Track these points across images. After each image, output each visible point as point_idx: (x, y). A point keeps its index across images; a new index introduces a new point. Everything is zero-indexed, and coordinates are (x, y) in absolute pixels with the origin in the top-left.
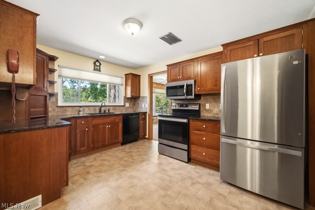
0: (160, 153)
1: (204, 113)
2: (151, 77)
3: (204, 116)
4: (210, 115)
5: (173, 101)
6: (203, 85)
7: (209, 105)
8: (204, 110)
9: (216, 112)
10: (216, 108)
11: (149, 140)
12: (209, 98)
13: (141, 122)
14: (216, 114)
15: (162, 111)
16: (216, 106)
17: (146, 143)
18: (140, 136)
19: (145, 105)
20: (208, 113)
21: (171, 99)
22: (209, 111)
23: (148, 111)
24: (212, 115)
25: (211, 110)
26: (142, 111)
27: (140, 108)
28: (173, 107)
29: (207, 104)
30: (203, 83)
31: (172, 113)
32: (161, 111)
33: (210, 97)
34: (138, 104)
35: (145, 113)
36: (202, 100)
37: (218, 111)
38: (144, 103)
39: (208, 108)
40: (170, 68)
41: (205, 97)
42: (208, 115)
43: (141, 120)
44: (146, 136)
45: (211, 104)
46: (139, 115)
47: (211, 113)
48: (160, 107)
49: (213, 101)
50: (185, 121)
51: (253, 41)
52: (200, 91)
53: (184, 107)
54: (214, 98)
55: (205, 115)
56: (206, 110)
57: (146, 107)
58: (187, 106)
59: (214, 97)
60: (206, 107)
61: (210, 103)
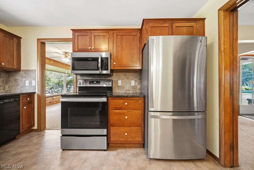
0: (63, 150)
1: (116, 89)
2: (42, 44)
3: (116, 93)
4: (122, 92)
5: (79, 77)
6: (119, 60)
7: (122, 82)
8: (116, 87)
9: (128, 88)
10: (127, 85)
11: (39, 131)
12: (121, 75)
13: (23, 108)
14: (128, 90)
15: (52, 91)
16: (128, 83)
17: (35, 138)
18: (21, 130)
19: (30, 83)
20: (121, 90)
21: (77, 74)
22: (121, 87)
23: (37, 91)
24: (124, 92)
25: (123, 87)
26: (24, 92)
27: (20, 87)
28: (80, 84)
29: (119, 81)
30: (119, 58)
31: (77, 91)
32: (50, 91)
33: (122, 73)
34: (16, 80)
35: (31, 95)
36: (114, 76)
37: (130, 87)
38: (30, 79)
39: (120, 85)
40: (77, 34)
41: (118, 74)
42: (121, 92)
43: (24, 105)
44: (34, 126)
45: (123, 81)
46: (20, 97)
47: (123, 89)
48: (50, 87)
49: (125, 78)
50: (104, 99)
51: (168, 24)
52: (115, 66)
53: (95, 84)
54: (126, 75)
55: (117, 91)
56: (118, 86)
57: (33, 84)
58: (98, 82)
59: (126, 73)
60: (118, 83)
61: (122, 79)
